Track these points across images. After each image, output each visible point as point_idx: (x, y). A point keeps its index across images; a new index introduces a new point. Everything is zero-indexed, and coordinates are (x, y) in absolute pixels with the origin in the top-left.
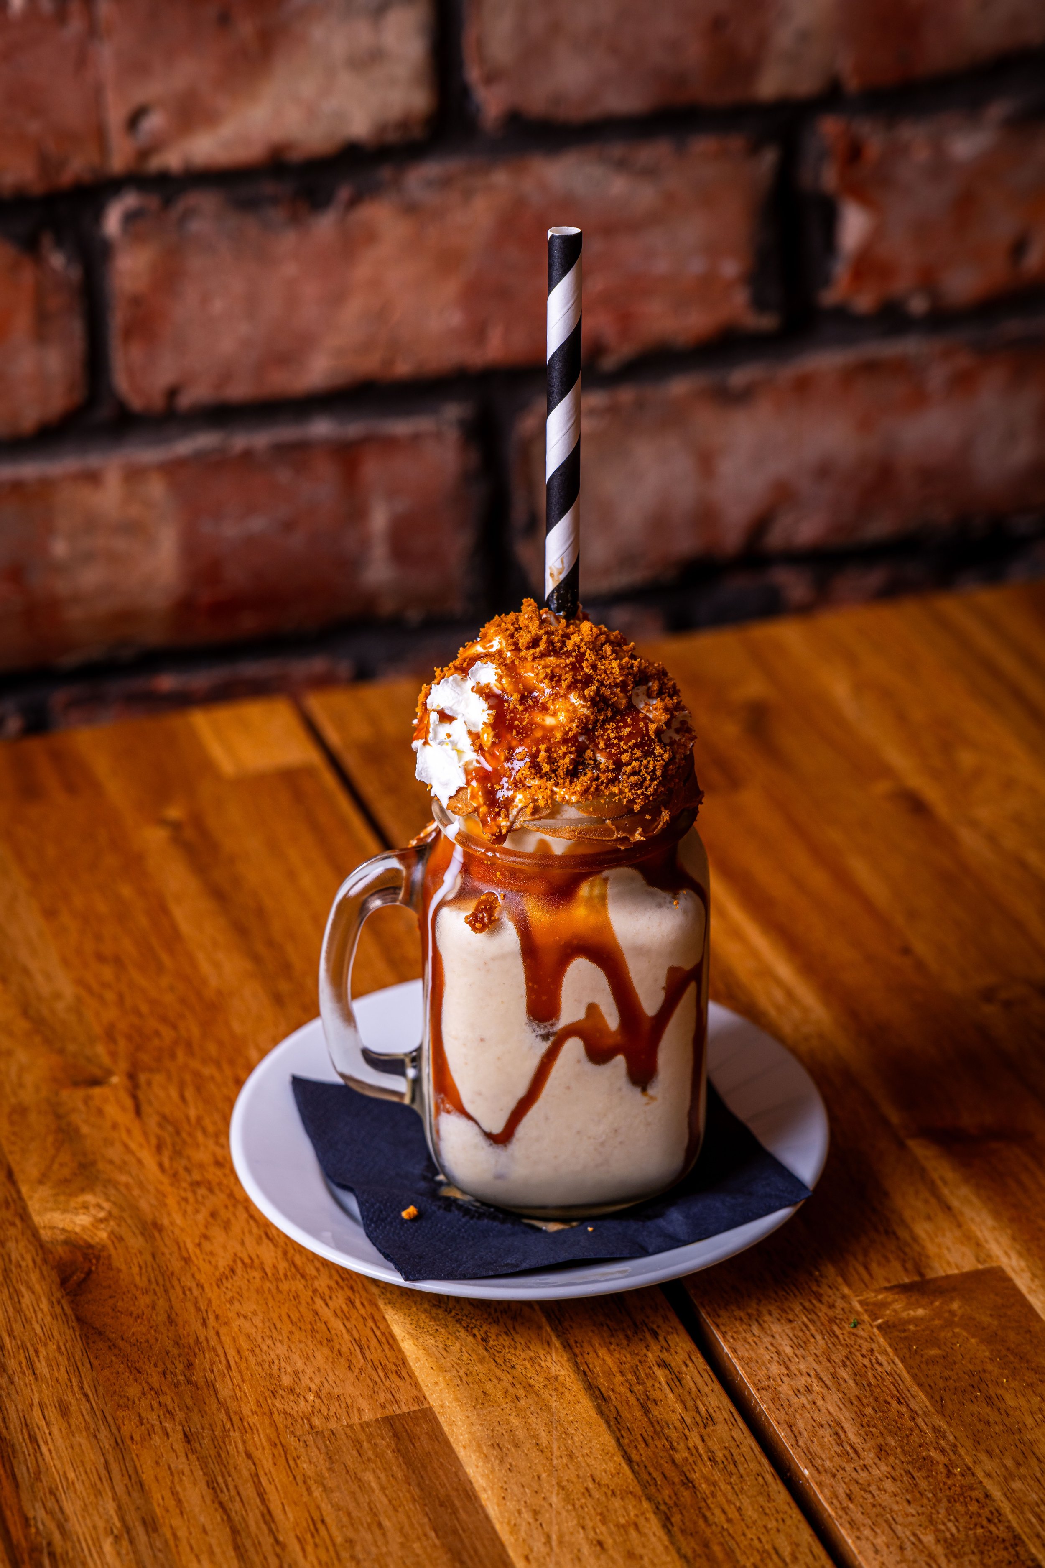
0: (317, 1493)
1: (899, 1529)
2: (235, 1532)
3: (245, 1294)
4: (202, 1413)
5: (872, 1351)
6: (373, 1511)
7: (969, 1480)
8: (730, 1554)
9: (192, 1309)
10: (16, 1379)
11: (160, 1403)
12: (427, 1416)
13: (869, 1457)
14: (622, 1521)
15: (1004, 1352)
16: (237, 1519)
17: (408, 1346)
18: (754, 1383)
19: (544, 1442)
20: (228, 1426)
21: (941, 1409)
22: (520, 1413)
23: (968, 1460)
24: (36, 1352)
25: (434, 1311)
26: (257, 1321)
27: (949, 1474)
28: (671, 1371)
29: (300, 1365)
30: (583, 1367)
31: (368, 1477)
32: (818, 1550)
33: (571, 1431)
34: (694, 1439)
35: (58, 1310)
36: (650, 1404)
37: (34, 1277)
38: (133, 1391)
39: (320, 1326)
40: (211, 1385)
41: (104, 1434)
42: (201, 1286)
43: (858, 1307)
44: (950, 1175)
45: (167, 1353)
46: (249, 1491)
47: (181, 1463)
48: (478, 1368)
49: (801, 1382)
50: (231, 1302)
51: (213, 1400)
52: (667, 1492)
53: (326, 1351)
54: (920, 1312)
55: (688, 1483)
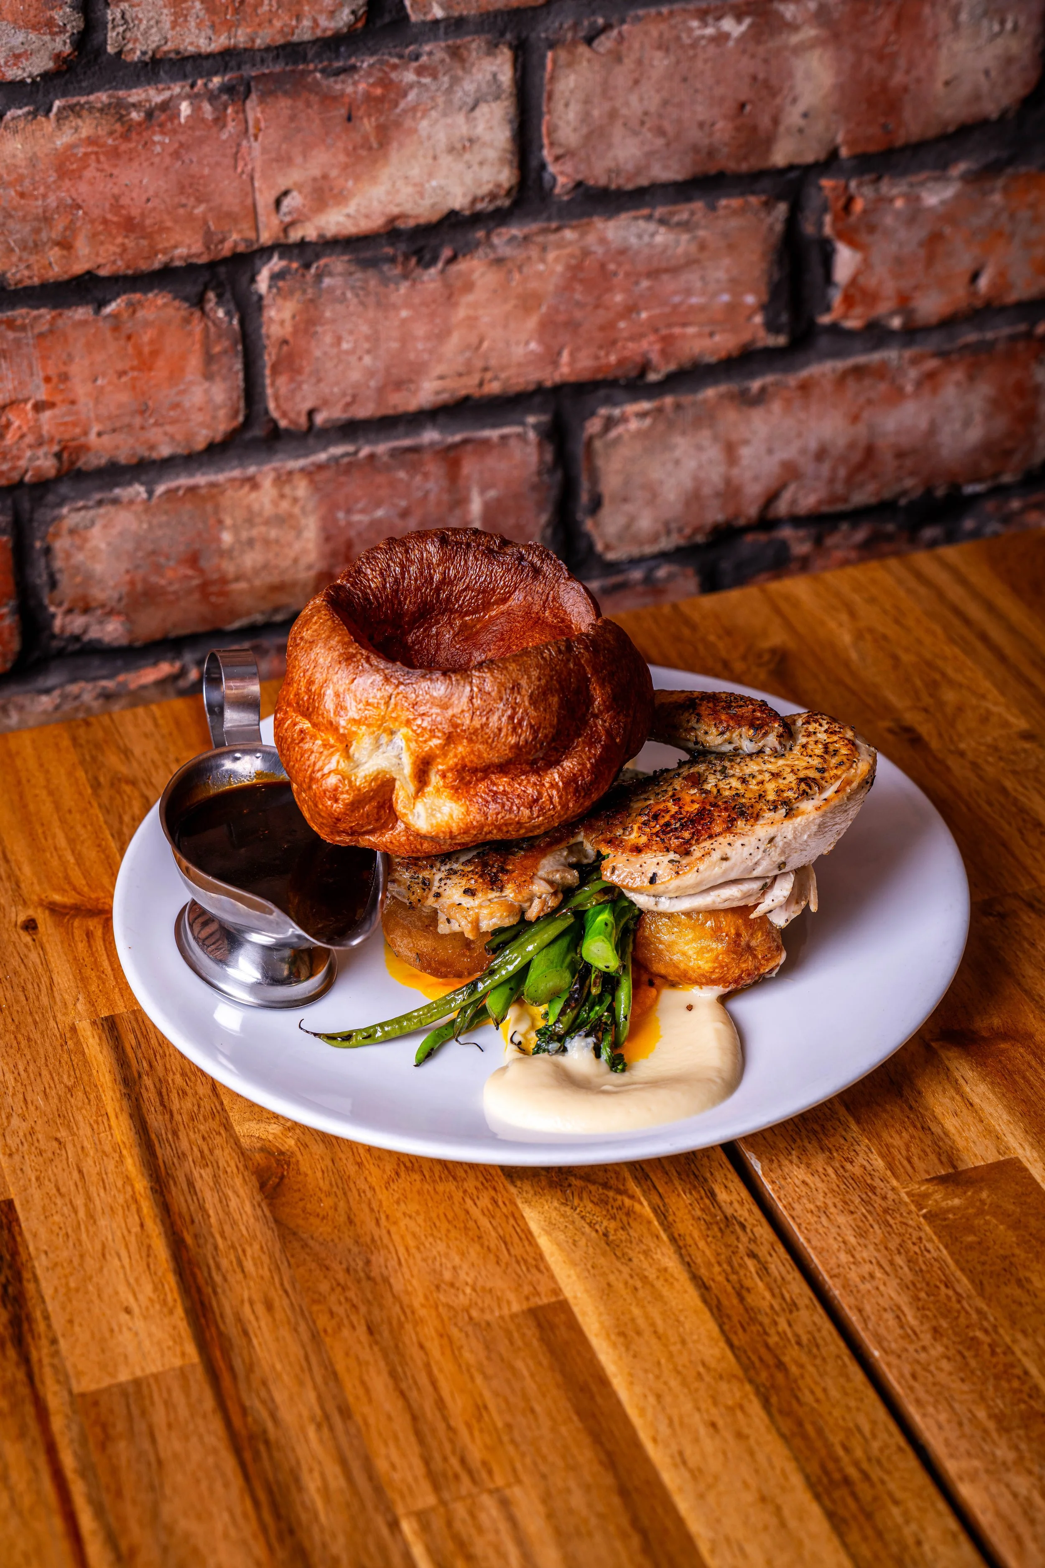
0: (479, 1380)
1: (957, 1406)
2: (414, 1418)
3: (409, 1196)
4: (381, 1307)
5: (920, 1239)
6: (525, 1397)
7: (1009, 1358)
8: (820, 1432)
9: (367, 1210)
10: (229, 1277)
11: (347, 1299)
12: (563, 1306)
13: (926, 1338)
14: (730, 1403)
15: (1028, 1237)
16: (415, 1406)
17: (543, 1242)
18: (828, 1272)
19: (661, 1329)
20: (403, 1318)
21: (981, 1293)
22: (640, 1304)
23: (1008, 1339)
24: (244, 1251)
25: (563, 1208)
26: (420, 1220)
27: (993, 1353)
28: (759, 1261)
29: (457, 1260)
30: (687, 1259)
31: (519, 1364)
32: (893, 1427)
33: (682, 1319)
34: (783, 1325)
35: (259, 1213)
36: (744, 1293)
37: (238, 1181)
38: (324, 1287)
39: (471, 1224)
40: (386, 1280)
41: (302, 1328)
42: (372, 1188)
43: (906, 1199)
44: (969, 1074)
45: (349, 1251)
46: (423, 1380)
47: (366, 1354)
48: (602, 1261)
49: (866, 1268)
50: (398, 1203)
51: (388, 1295)
52: (764, 1375)
53: (477, 1247)
54: (956, 1202)
55: (781, 1366)
